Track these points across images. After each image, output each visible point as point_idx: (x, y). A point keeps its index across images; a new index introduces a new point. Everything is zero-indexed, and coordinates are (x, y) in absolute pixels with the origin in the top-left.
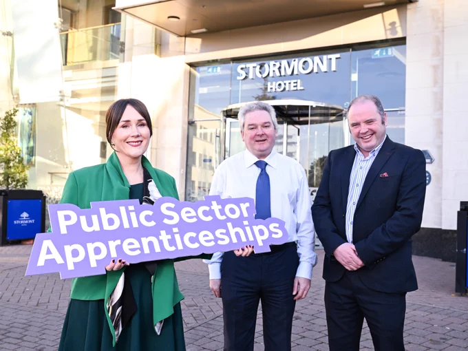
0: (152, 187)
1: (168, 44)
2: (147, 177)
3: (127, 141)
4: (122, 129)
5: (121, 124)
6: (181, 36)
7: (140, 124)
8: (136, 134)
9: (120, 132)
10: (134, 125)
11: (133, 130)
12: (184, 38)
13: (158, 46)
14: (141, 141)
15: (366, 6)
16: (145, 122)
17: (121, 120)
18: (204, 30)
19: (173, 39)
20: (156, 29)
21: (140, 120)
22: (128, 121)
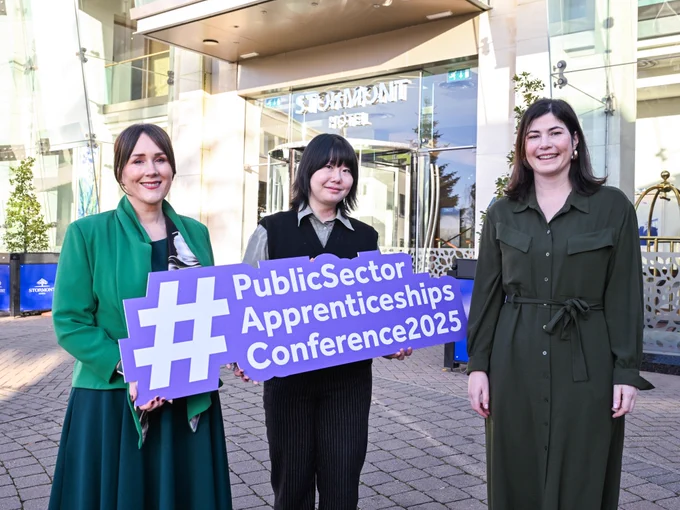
0: (179, 242)
1: (217, 73)
2: (171, 229)
3: (142, 181)
4: (134, 165)
5: (132, 158)
6: (233, 63)
7: (157, 159)
8: (152, 172)
9: (132, 170)
10: (149, 161)
11: (148, 168)
12: (235, 65)
13: (208, 76)
14: (160, 182)
15: (430, 17)
16: (164, 156)
17: (133, 153)
18: (255, 54)
19: (223, 67)
20: (204, 57)
21: (158, 155)
22: (142, 155)
